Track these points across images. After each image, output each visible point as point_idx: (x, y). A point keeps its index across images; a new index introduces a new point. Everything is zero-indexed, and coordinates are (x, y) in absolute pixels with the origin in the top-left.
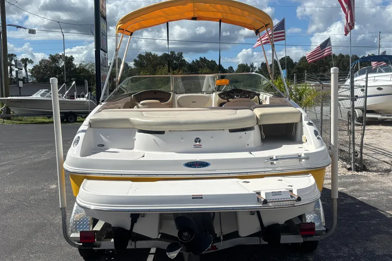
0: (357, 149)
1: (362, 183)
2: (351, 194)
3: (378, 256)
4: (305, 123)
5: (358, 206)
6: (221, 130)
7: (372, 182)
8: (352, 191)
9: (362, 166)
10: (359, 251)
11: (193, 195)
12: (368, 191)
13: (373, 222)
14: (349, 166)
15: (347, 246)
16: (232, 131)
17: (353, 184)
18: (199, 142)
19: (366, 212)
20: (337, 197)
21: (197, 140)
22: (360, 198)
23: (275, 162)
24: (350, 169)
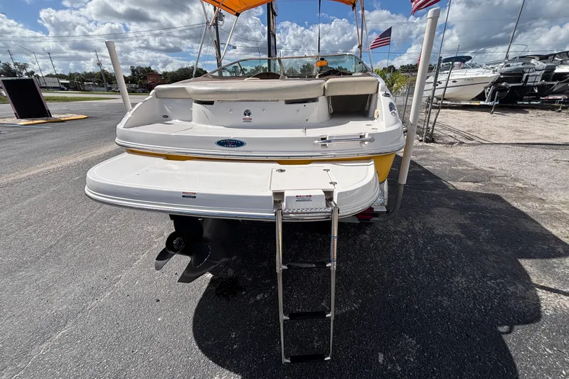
0: (430, 126)
1: (430, 152)
2: (419, 163)
3: (438, 236)
4: (381, 93)
5: (423, 174)
6: (274, 101)
7: (438, 153)
8: (421, 160)
9: (431, 139)
10: (417, 227)
11: (184, 193)
12: (434, 161)
13: (436, 192)
14: (421, 139)
15: (407, 219)
16: (289, 102)
17: (422, 153)
18: (249, 114)
19: (429, 181)
20: (405, 183)
21: (247, 113)
22: (425, 167)
23: (328, 144)
24: (421, 141)
